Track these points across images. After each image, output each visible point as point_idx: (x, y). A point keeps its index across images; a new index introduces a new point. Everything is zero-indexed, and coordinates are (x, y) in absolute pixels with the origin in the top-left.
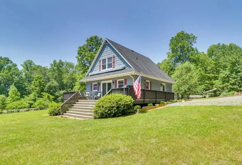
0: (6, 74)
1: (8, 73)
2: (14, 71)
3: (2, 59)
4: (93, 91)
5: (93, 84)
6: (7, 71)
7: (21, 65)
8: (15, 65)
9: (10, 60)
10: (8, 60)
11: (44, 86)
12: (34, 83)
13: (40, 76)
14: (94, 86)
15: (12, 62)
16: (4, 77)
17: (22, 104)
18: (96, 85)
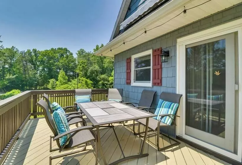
0: (64, 61)
1: (66, 60)
2: (70, 59)
3: (63, 50)
4: (134, 84)
5: (134, 57)
6: (65, 59)
7: (76, 53)
8: (72, 54)
9: (68, 50)
10: (67, 50)
11: (87, 71)
12: (79, 67)
13: (84, 61)
14: (137, 67)
15: (69, 52)
16: (63, 64)
17: (67, 88)
18: (145, 61)
